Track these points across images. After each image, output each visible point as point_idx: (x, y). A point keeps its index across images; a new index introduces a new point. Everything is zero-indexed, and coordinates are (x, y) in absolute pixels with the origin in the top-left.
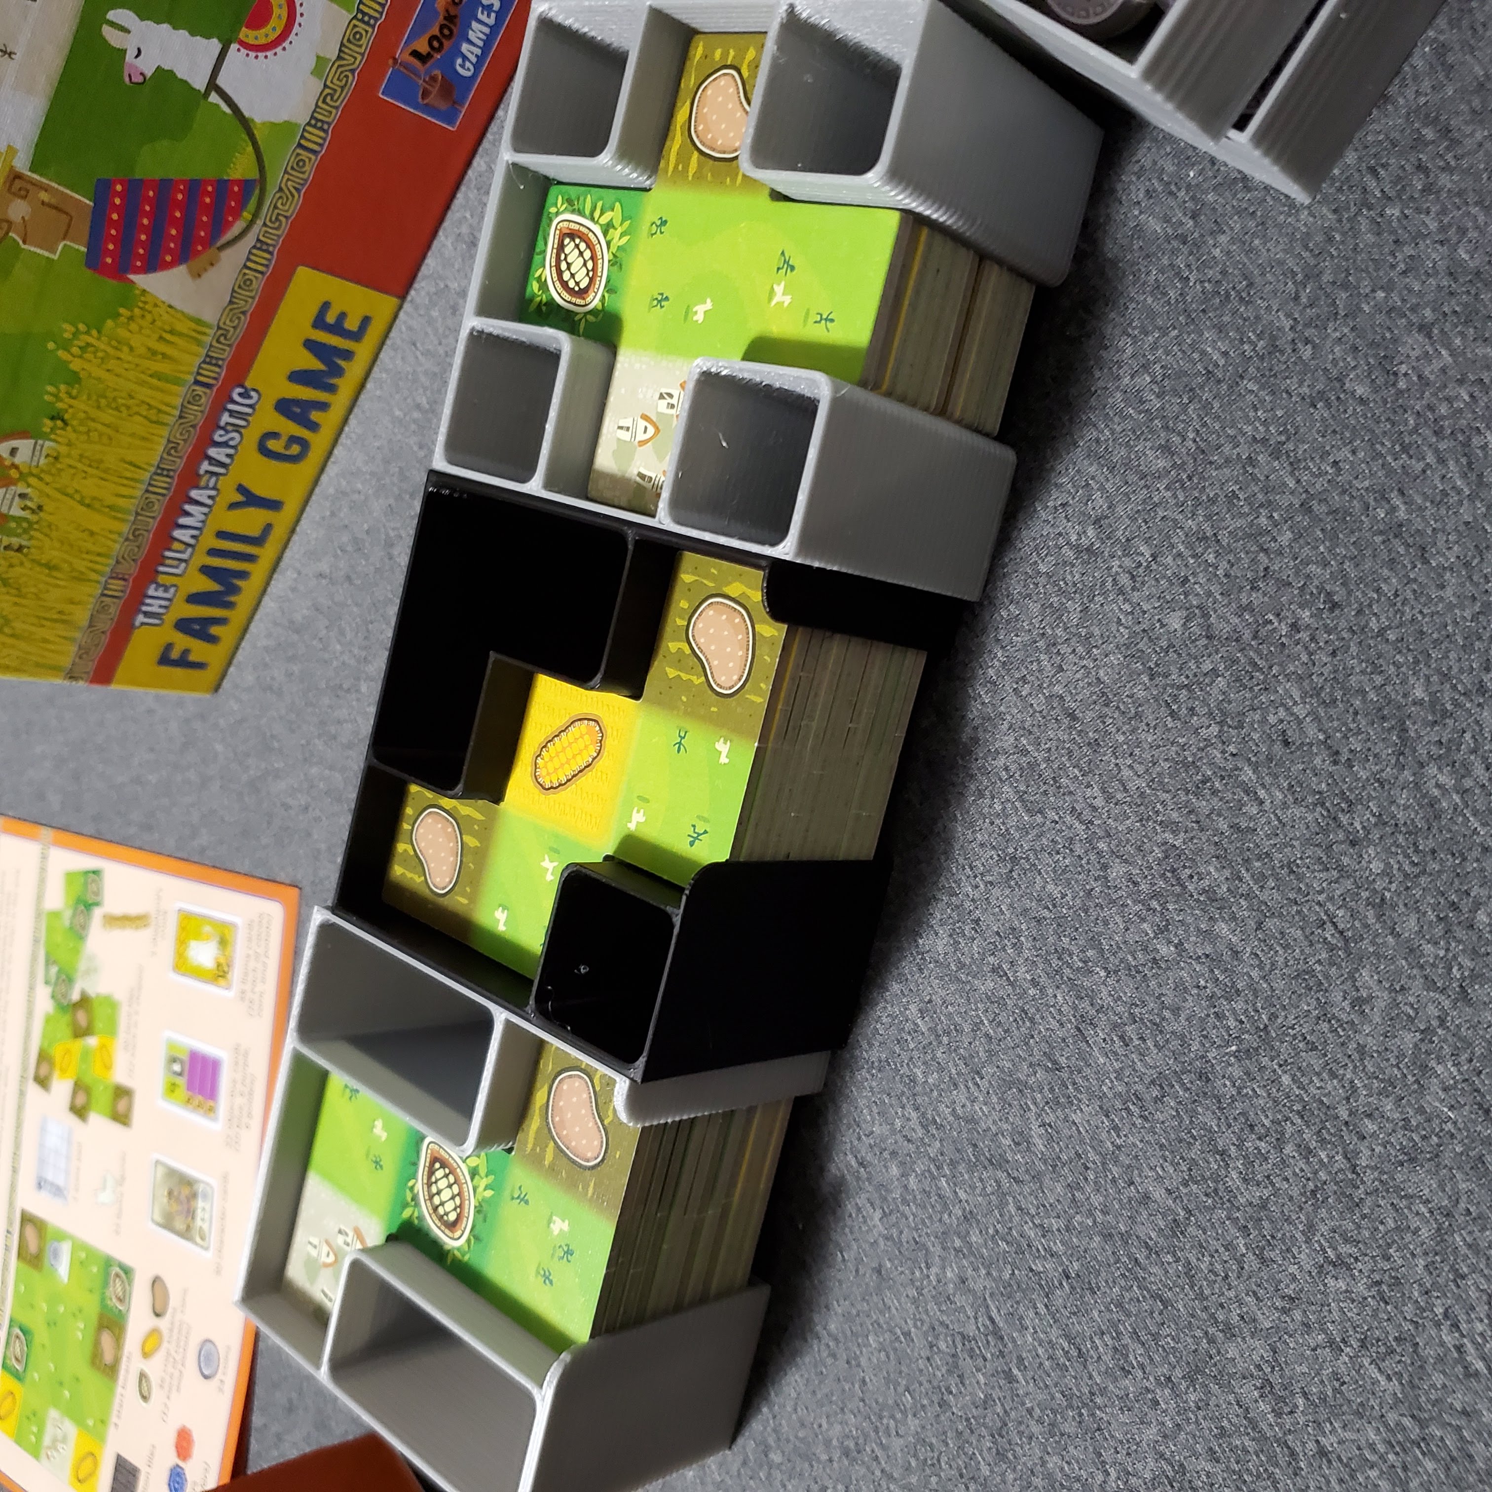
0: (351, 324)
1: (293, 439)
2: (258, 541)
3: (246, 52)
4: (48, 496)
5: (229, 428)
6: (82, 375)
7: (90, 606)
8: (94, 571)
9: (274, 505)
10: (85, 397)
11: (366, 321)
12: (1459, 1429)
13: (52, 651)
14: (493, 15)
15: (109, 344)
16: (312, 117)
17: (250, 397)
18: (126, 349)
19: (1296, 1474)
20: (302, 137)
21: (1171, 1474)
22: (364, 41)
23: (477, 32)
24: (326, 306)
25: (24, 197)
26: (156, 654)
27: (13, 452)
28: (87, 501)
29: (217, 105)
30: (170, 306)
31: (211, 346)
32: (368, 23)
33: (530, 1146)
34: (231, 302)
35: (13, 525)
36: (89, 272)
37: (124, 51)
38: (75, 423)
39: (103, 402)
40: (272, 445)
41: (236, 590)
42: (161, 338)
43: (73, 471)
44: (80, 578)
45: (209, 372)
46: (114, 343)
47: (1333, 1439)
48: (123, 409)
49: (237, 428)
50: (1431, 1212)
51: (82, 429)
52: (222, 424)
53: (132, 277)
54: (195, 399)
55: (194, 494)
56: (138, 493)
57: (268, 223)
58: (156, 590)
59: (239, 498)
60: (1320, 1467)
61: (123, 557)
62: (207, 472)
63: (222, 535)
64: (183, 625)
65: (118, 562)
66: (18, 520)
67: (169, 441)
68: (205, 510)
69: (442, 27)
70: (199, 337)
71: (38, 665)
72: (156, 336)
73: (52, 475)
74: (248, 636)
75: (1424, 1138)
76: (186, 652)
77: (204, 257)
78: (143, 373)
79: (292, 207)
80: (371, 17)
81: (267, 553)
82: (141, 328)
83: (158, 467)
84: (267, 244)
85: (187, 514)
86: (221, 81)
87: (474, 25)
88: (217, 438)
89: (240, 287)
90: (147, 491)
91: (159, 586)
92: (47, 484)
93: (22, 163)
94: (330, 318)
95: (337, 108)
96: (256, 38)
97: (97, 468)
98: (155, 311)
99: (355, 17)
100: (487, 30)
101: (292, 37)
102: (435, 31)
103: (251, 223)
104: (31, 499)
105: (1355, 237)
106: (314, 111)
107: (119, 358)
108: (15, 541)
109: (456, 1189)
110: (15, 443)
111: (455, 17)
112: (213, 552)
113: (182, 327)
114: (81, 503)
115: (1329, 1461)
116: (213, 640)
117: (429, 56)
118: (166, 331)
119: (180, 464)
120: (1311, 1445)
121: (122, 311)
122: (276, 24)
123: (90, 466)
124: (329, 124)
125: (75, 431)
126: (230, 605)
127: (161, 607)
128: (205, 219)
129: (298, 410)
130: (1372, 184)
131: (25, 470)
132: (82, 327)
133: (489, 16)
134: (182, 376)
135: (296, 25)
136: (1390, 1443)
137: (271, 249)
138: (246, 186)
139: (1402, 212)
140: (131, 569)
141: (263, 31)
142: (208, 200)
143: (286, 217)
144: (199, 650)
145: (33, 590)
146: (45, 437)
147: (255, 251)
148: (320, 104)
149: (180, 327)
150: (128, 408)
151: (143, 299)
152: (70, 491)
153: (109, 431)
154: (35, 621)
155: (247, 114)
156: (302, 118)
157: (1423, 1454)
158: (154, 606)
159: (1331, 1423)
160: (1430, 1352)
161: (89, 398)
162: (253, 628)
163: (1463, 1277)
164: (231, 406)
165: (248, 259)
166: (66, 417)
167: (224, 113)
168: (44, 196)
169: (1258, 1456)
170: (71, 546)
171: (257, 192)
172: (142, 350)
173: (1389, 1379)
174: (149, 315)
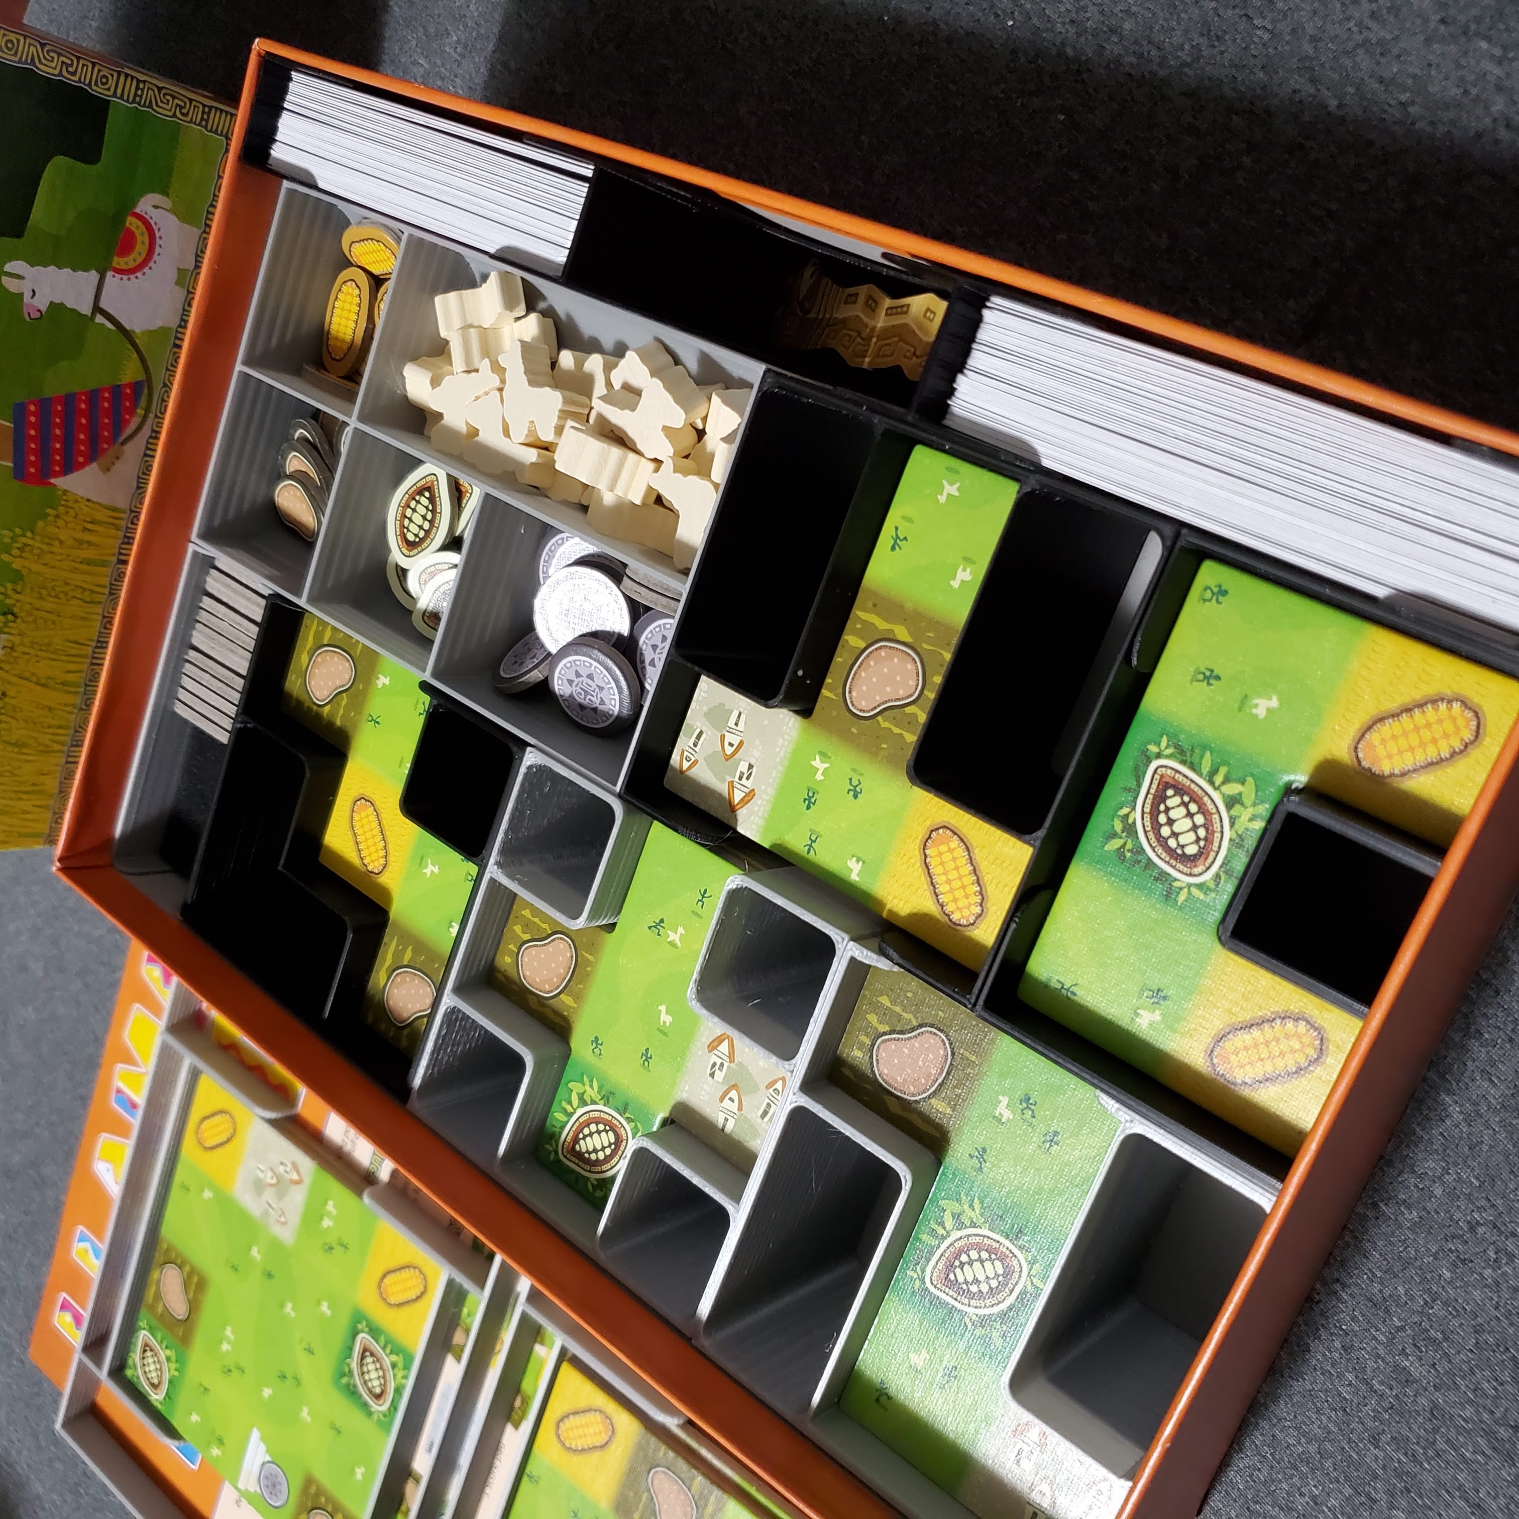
3: (120, 276)
7: (58, 775)
8: (55, 742)
10: (29, 591)
13: (31, 820)
18: (57, 543)
20: (177, 337)
28: (43, 681)
30: (88, 500)
31: (127, 528)
34: (139, 488)
37: (22, 294)
39: (44, 592)
42: (85, 529)
46: (47, 540)
48: (61, 595)
53: (53, 481)
54: (121, 576)
56: (85, 667)
57: (159, 415)
61: (80, 727)
65: (76, 731)
67: (104, 617)
70: (117, 522)
78: (74, 561)
83: (98, 641)
86: (103, 304)
89: (145, 472)
90: (92, 664)
92: (7, 672)
96: (127, 263)
99: (205, 231)
101: (155, 257)
103: (145, 418)
107: (52, 552)
114: (38, 684)
118: (88, 522)
122: (141, 249)
125: (24, 622)
128: (106, 421)
132: (18, 531)
134: (107, 558)
138: (136, 387)
147: (152, 440)
149: (99, 516)
151: (65, 498)
155: (128, 327)
161: (32, 590)
165: (148, 449)
166: (15, 610)
171: (146, 391)
172: (70, 542)
174: (71, 511)
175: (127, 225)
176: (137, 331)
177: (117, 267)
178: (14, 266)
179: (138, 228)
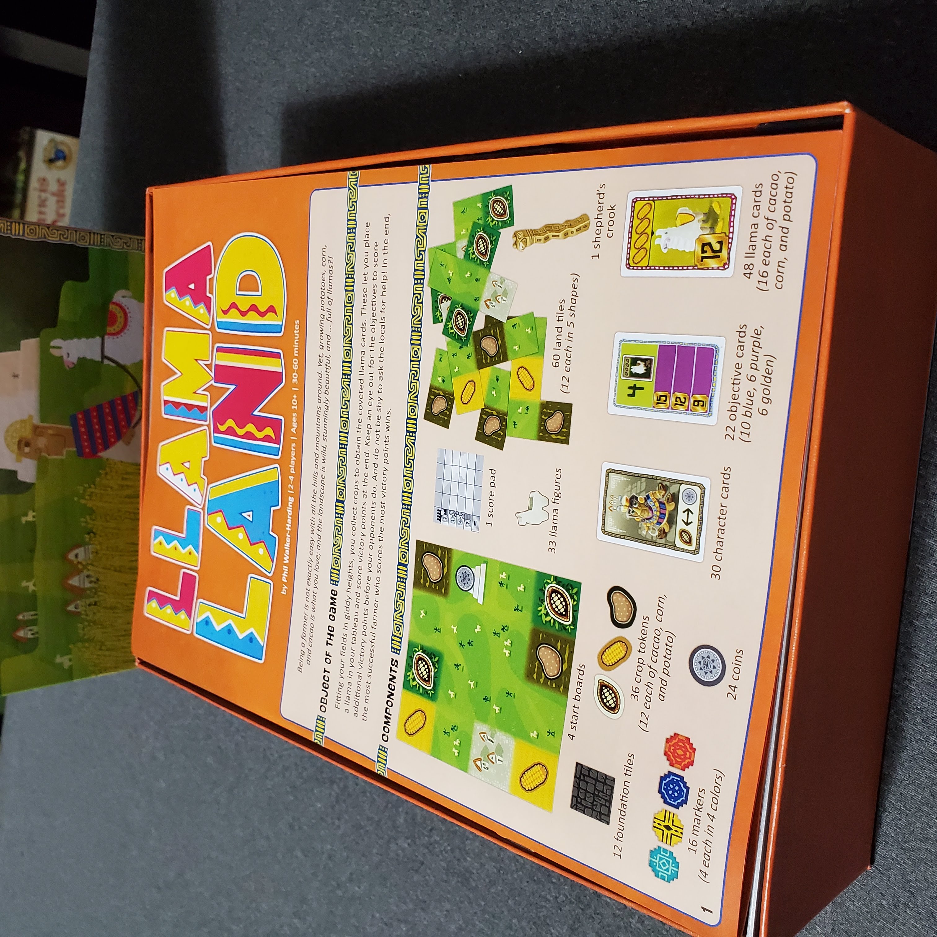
4: (99, 572)
6: (95, 508)
10: (99, 518)
15: (101, 489)
18: (109, 489)
25: (42, 436)
27: (76, 556)
28: (118, 569)
29: (109, 365)
30: (122, 462)
35: (88, 592)
36: (80, 459)
38: (99, 532)
39: (108, 518)
43: (106, 556)
44: (128, 609)
51: (103, 534)
66: (90, 589)
71: (124, 662)
72: (121, 478)
73: (97, 561)
78: (121, 497)
82: (112, 476)
86: (107, 353)
92: (97, 567)
93: (36, 421)
97: (117, 551)
98: (116, 466)
101: (129, 323)
104: (92, 577)
107: (107, 494)
108: (92, 600)
110: (76, 551)
113: (131, 470)
114: (115, 571)
118: (124, 474)
121: (101, 471)
122: (120, 320)
123: (113, 551)
125: (100, 536)
128: (122, 416)
131: (84, 563)
132: (86, 485)
145: (109, 623)
146: (88, 544)
150: (120, 517)
151: (108, 463)
152: (109, 566)
153: (117, 531)
154: (115, 638)
166: (94, 530)
167: (113, 367)
168: (50, 432)
170: (119, 594)
172: (117, 487)
174: (113, 469)
175: (111, 309)
177: (110, 332)
178: (56, 342)
179: (116, 309)
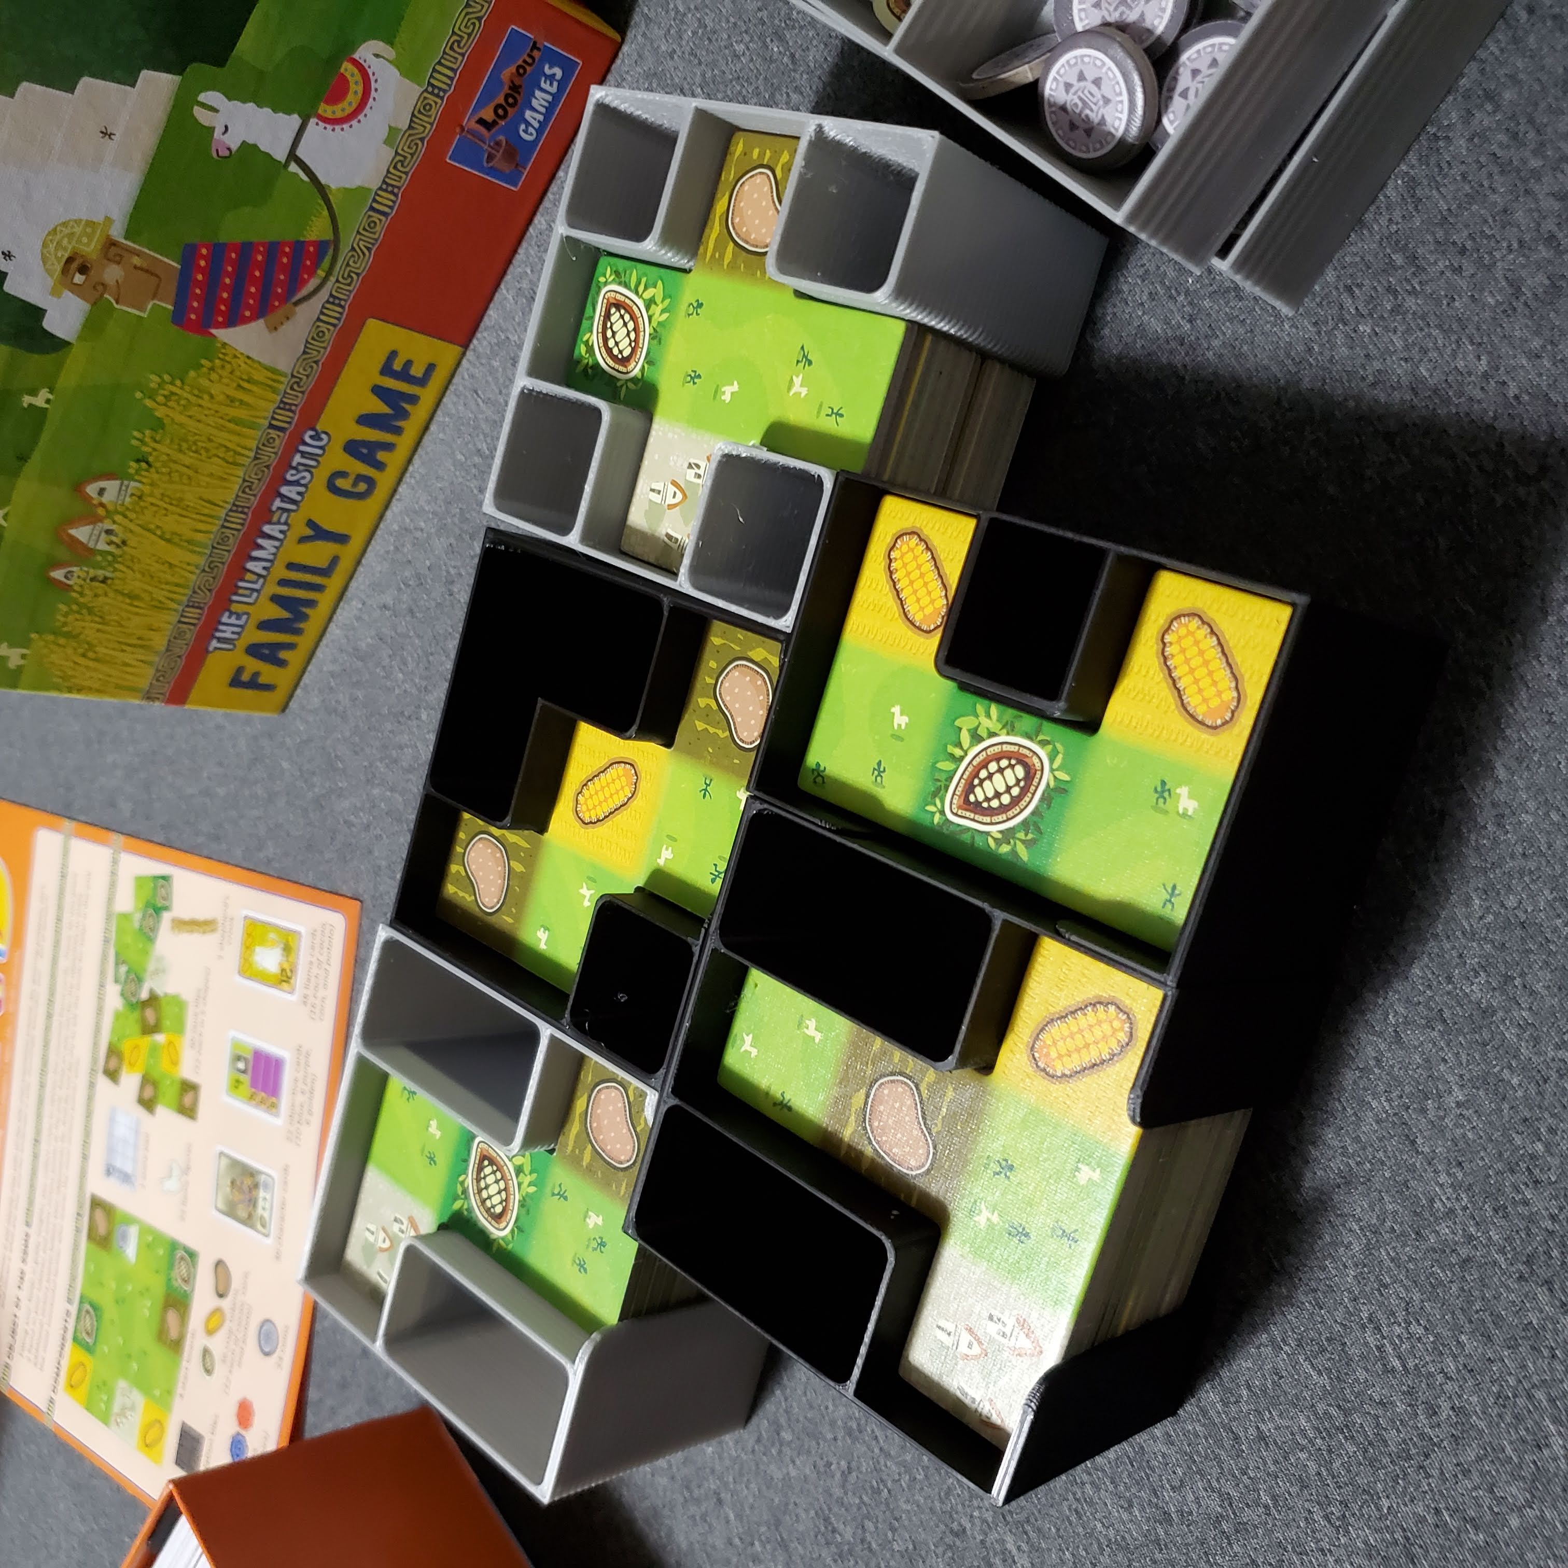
0: (417, 371)
1: (360, 478)
2: (326, 572)
4: (131, 531)
5: (301, 468)
6: (167, 421)
7: (168, 633)
8: (172, 600)
9: (342, 539)
10: (168, 441)
11: (431, 368)
12: (1377, 1417)
13: (132, 674)
14: (555, 84)
15: (191, 393)
16: (384, 182)
17: (321, 439)
18: (206, 397)
19: (1238, 1456)
20: (374, 200)
21: (1132, 1455)
22: (433, 112)
23: (540, 100)
24: (393, 354)
25: (118, 263)
26: (228, 676)
27: (101, 492)
28: (168, 536)
29: (296, 174)
30: (248, 357)
31: (285, 392)
32: (437, 96)
33: (570, 1148)
34: (304, 353)
35: (99, 558)
36: (174, 329)
37: (214, 128)
38: (158, 465)
39: (185, 445)
40: (341, 483)
41: (305, 617)
42: (239, 387)
43: (155, 509)
44: (159, 607)
45: (283, 415)
46: (196, 392)
47: (1271, 1425)
48: (203, 452)
49: (308, 468)
50: (1361, 1229)
51: (164, 470)
52: (294, 464)
53: (214, 331)
54: (269, 441)
55: (267, 529)
56: (215, 529)
57: (340, 279)
58: (229, 617)
59: (310, 532)
60: (1259, 1450)
61: (199, 588)
62: (279, 508)
63: (291, 566)
64: (254, 650)
65: (194, 592)
66: (104, 553)
67: (244, 480)
68: (277, 544)
69: (507, 97)
70: (275, 385)
71: (118, 687)
72: (235, 385)
73: (136, 512)
74: (314, 660)
75: (1358, 1164)
76: (256, 674)
77: (280, 313)
78: (221, 418)
79: (363, 265)
80: (440, 89)
81: (334, 583)
82: (221, 377)
83: (234, 505)
84: (340, 299)
85: (260, 547)
86: (300, 152)
87: (538, 93)
88: (289, 477)
89: (313, 339)
90: (223, 526)
91: (231, 613)
92: (131, 521)
93: (117, 232)
94: (397, 366)
95: (406, 173)
96: (334, 112)
97: (177, 506)
98: (233, 361)
99: (426, 90)
100: (550, 98)
101: (367, 110)
102: (500, 100)
103: (325, 280)
104: (116, 535)
105: (1331, 349)
106: (386, 176)
107: (200, 406)
108: (101, 573)
109: (502, 1185)
110: (102, 484)
111: (520, 86)
112: (283, 583)
113: (259, 376)
114: (161, 537)
115: (1267, 1444)
116: (282, 663)
117: (495, 123)
118: (243, 380)
119: (254, 501)
120: (1252, 1431)
121: (203, 362)
122: (352, 99)
123: (171, 504)
124: (399, 188)
125: (157, 472)
126: (298, 632)
127: (233, 633)
128: (282, 277)
129: (365, 451)
130: (1348, 302)
131: (111, 507)
132: (167, 377)
133: (551, 84)
134: (258, 421)
135: (371, 100)
136: (1318, 1429)
137: (343, 303)
138: (321, 247)
139: (1373, 330)
140: (207, 599)
141: (340, 106)
142: (285, 260)
143: (358, 274)
144: (268, 673)
145: (116, 618)
146: (131, 478)
147: (328, 306)
148: (392, 170)
149: (257, 376)
150: (207, 450)
151: (223, 351)
152: (152, 527)
153: (191, 473)
154: (117, 646)
155: (323, 181)
156: (375, 184)
157: (1346, 1438)
158: (227, 632)
159: (1270, 1412)
160: (1354, 1351)
161: (172, 441)
162: (319, 653)
163: (1386, 1286)
164: (302, 448)
165: (322, 313)
166: (151, 459)
168: (136, 261)
169: (1206, 1439)
170: (152, 577)
171: (331, 252)
172: (221, 398)
173: (1320, 1373)
174: (228, 366)
176: (333, 187)
178: (210, 97)
179: (353, 75)
